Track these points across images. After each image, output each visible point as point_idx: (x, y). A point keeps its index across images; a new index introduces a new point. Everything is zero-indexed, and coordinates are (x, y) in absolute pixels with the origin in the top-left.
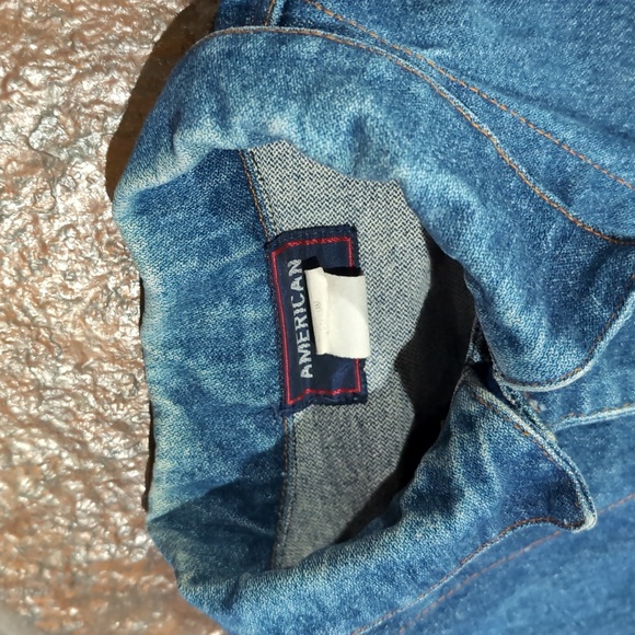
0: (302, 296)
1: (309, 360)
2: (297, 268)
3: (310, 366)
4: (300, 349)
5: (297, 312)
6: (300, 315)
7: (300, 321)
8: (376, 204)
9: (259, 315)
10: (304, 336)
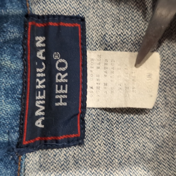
0: (43, 64)
1: (43, 114)
2: (42, 43)
3: (43, 118)
4: (37, 104)
5: (39, 75)
6: (41, 78)
7: (40, 82)
8: (96, 6)
9: (14, 66)
10: (42, 94)
